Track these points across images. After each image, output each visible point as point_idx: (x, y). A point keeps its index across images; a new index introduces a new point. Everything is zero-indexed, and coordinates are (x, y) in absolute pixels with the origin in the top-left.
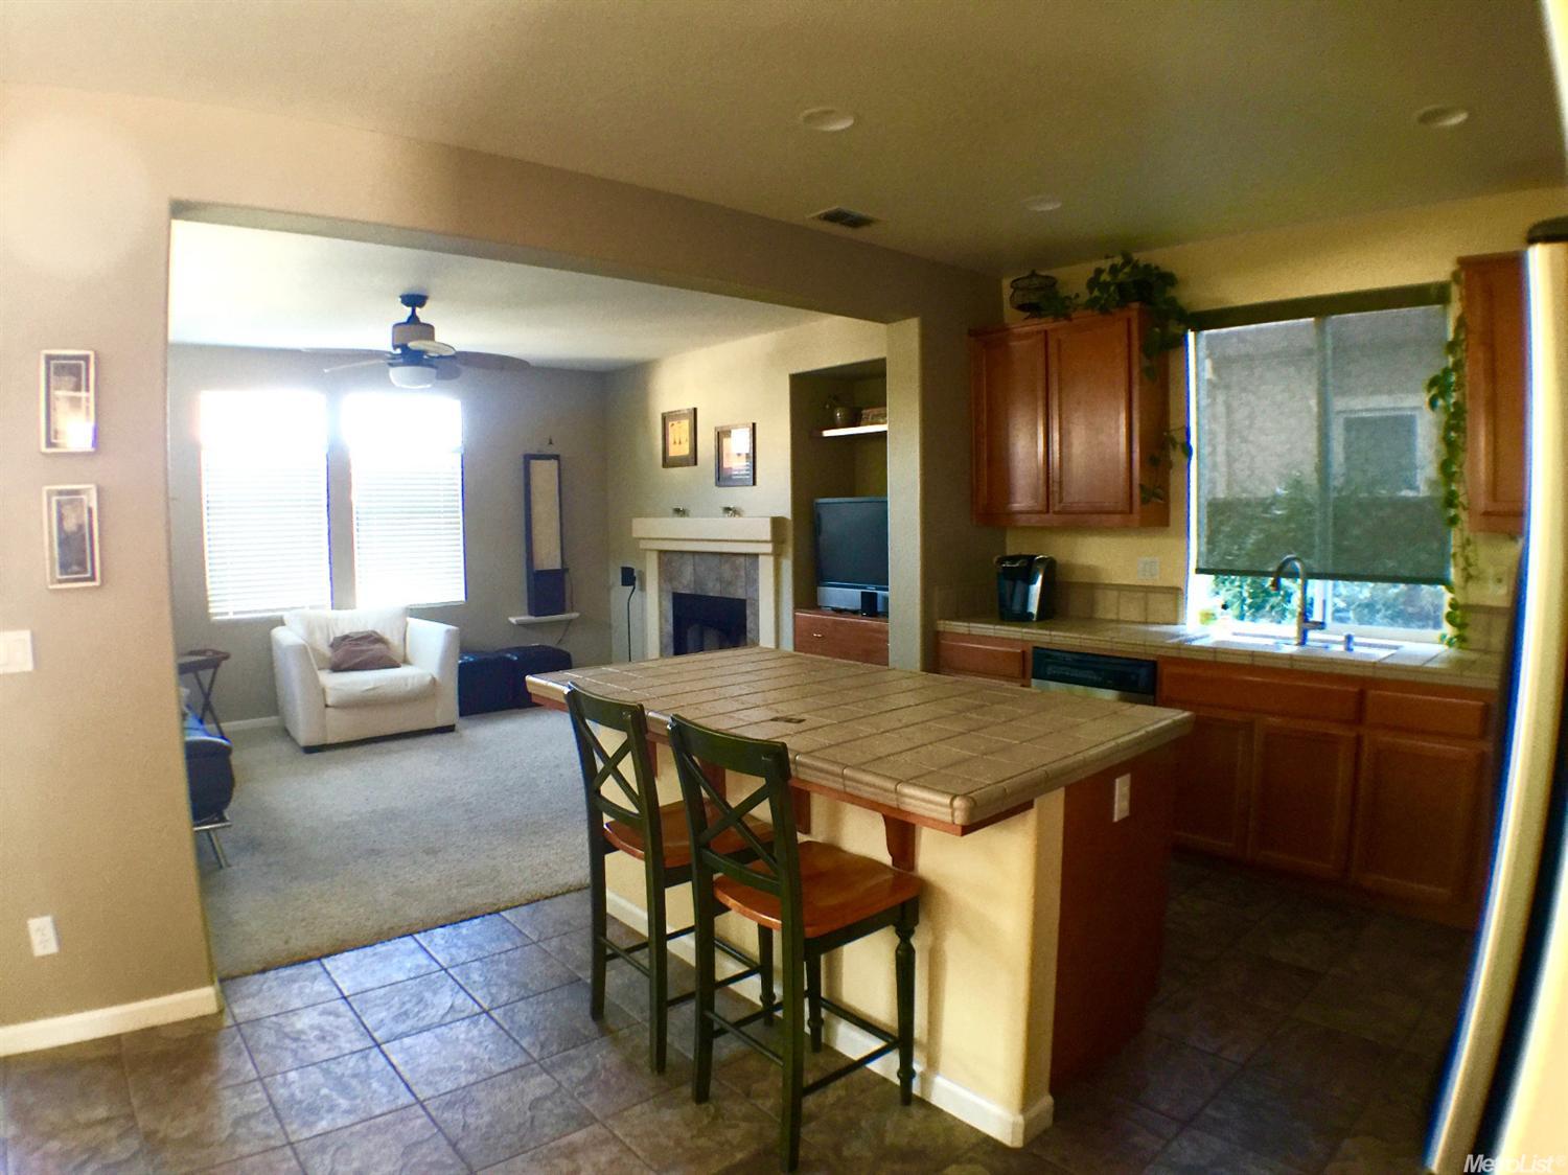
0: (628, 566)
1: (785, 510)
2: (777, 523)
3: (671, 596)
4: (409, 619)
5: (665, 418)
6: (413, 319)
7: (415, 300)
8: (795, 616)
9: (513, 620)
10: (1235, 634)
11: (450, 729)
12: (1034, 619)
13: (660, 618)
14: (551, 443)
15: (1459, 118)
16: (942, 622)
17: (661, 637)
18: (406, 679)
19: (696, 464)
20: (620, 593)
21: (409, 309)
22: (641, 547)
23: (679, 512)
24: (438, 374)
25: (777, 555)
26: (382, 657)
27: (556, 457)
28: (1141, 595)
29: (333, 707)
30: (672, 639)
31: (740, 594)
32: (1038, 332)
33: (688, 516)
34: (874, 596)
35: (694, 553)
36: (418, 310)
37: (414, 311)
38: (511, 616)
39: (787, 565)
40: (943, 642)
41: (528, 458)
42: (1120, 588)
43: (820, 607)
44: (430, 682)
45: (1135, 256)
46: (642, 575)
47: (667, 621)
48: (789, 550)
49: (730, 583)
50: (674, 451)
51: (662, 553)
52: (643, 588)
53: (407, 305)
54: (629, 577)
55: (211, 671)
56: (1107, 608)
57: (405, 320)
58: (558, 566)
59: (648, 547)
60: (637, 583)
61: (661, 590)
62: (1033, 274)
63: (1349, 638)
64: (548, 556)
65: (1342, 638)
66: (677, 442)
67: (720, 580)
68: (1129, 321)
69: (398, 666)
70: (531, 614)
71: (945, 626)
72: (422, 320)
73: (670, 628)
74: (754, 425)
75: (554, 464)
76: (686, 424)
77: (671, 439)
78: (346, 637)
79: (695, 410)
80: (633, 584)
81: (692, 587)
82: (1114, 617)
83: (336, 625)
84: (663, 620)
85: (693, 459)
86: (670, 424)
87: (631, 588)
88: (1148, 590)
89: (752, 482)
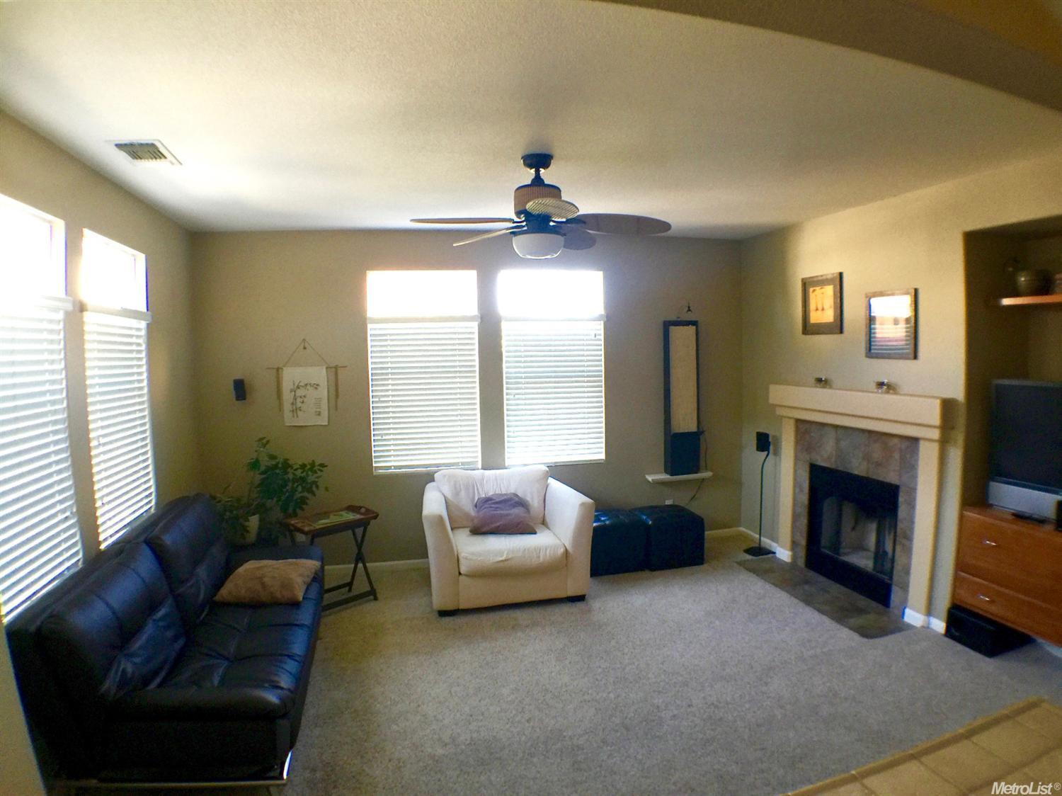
0: (761, 430)
1: (957, 390)
2: (948, 406)
3: (808, 469)
4: (551, 481)
5: (805, 284)
6: (538, 180)
7: (539, 160)
8: (961, 515)
9: (650, 478)
11: (581, 598)
13: (795, 486)
14: (689, 310)
17: (795, 505)
18: (538, 550)
19: (841, 332)
20: (752, 457)
21: (533, 171)
22: (778, 413)
23: (822, 382)
24: (565, 241)
25: (944, 442)
26: (518, 524)
27: (694, 323)
29: (466, 575)
30: (806, 510)
31: (891, 477)
33: (831, 387)
35: (836, 427)
36: (542, 171)
37: (537, 172)
38: (648, 474)
39: (956, 457)
41: (667, 325)
43: (991, 505)
44: (563, 554)
46: (778, 441)
47: (801, 490)
48: (960, 437)
49: (878, 464)
50: (815, 318)
51: (799, 422)
52: (777, 453)
53: (531, 166)
54: (764, 442)
55: (362, 529)
57: (528, 182)
58: (693, 428)
59: (785, 414)
60: (771, 448)
61: (796, 458)
64: (685, 421)
66: (820, 307)
67: (867, 457)
69: (533, 532)
70: (666, 472)
72: (546, 182)
73: (804, 498)
74: (916, 291)
75: (692, 329)
76: (829, 290)
77: (812, 306)
78: (488, 500)
79: (841, 275)
80: (768, 450)
81: (833, 460)
83: (482, 484)
84: (797, 490)
85: (838, 326)
86: (811, 289)
87: (766, 453)
89: (912, 356)
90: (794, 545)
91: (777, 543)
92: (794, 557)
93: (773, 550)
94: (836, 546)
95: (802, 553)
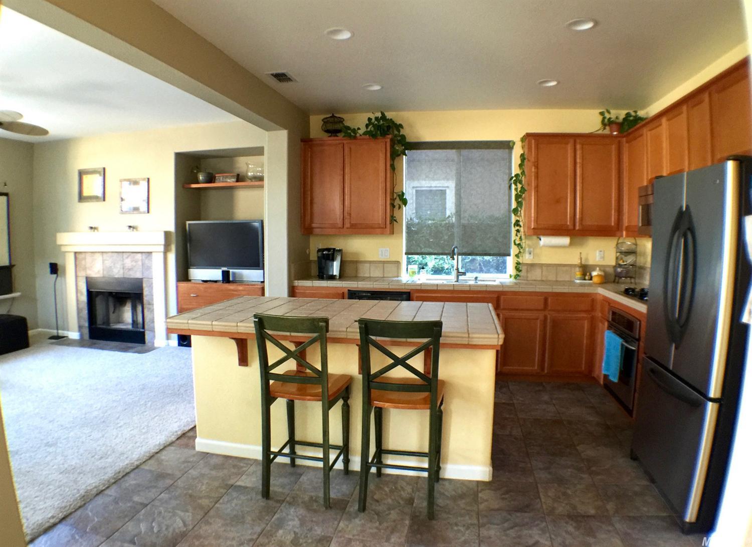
0: (53, 262)
1: (171, 228)
2: (167, 234)
3: (84, 280)
5: (81, 174)
8: (177, 287)
10: (427, 280)
12: (338, 278)
14: (5, 185)
15: (553, 84)
16: (296, 281)
17: (78, 304)
19: (104, 200)
20: (48, 278)
22: (62, 250)
23: (92, 229)
25: (166, 251)
27: (6, 194)
28: (381, 265)
30: (86, 305)
31: (137, 275)
32: (339, 144)
33: (99, 231)
34: (228, 272)
35: (103, 253)
39: (172, 257)
40: (297, 291)
42: (370, 262)
43: (190, 280)
45: (386, 114)
46: (64, 267)
47: (82, 294)
48: (173, 247)
49: (130, 269)
50: (87, 192)
51: (76, 253)
52: (64, 275)
54: (54, 269)
56: (364, 271)
58: (6, 263)
59: (68, 250)
60: (59, 272)
61: (77, 275)
62: (333, 116)
63: (476, 278)
64: (2, 258)
65: (474, 279)
66: (91, 187)
67: (123, 268)
68: (386, 142)
71: (297, 283)
73: (84, 298)
74: (148, 179)
75: (4, 198)
76: (97, 177)
77: (85, 186)
79: (104, 169)
80: (57, 273)
81: (101, 272)
82: (368, 276)
84: (79, 294)
85: (102, 197)
86: (84, 176)
87: (55, 275)
88: (384, 262)
89: (147, 212)
90: (80, 328)
91: (68, 330)
92: (82, 336)
93: (66, 335)
94: (107, 322)
95: (86, 331)
